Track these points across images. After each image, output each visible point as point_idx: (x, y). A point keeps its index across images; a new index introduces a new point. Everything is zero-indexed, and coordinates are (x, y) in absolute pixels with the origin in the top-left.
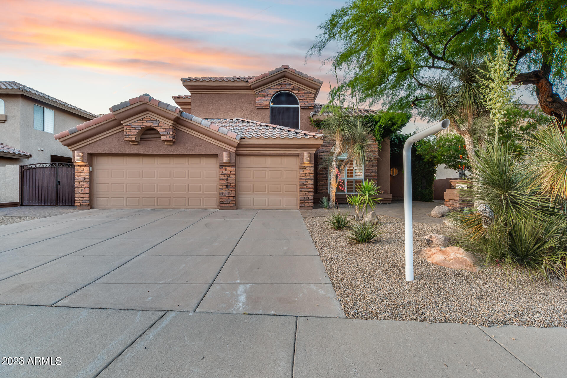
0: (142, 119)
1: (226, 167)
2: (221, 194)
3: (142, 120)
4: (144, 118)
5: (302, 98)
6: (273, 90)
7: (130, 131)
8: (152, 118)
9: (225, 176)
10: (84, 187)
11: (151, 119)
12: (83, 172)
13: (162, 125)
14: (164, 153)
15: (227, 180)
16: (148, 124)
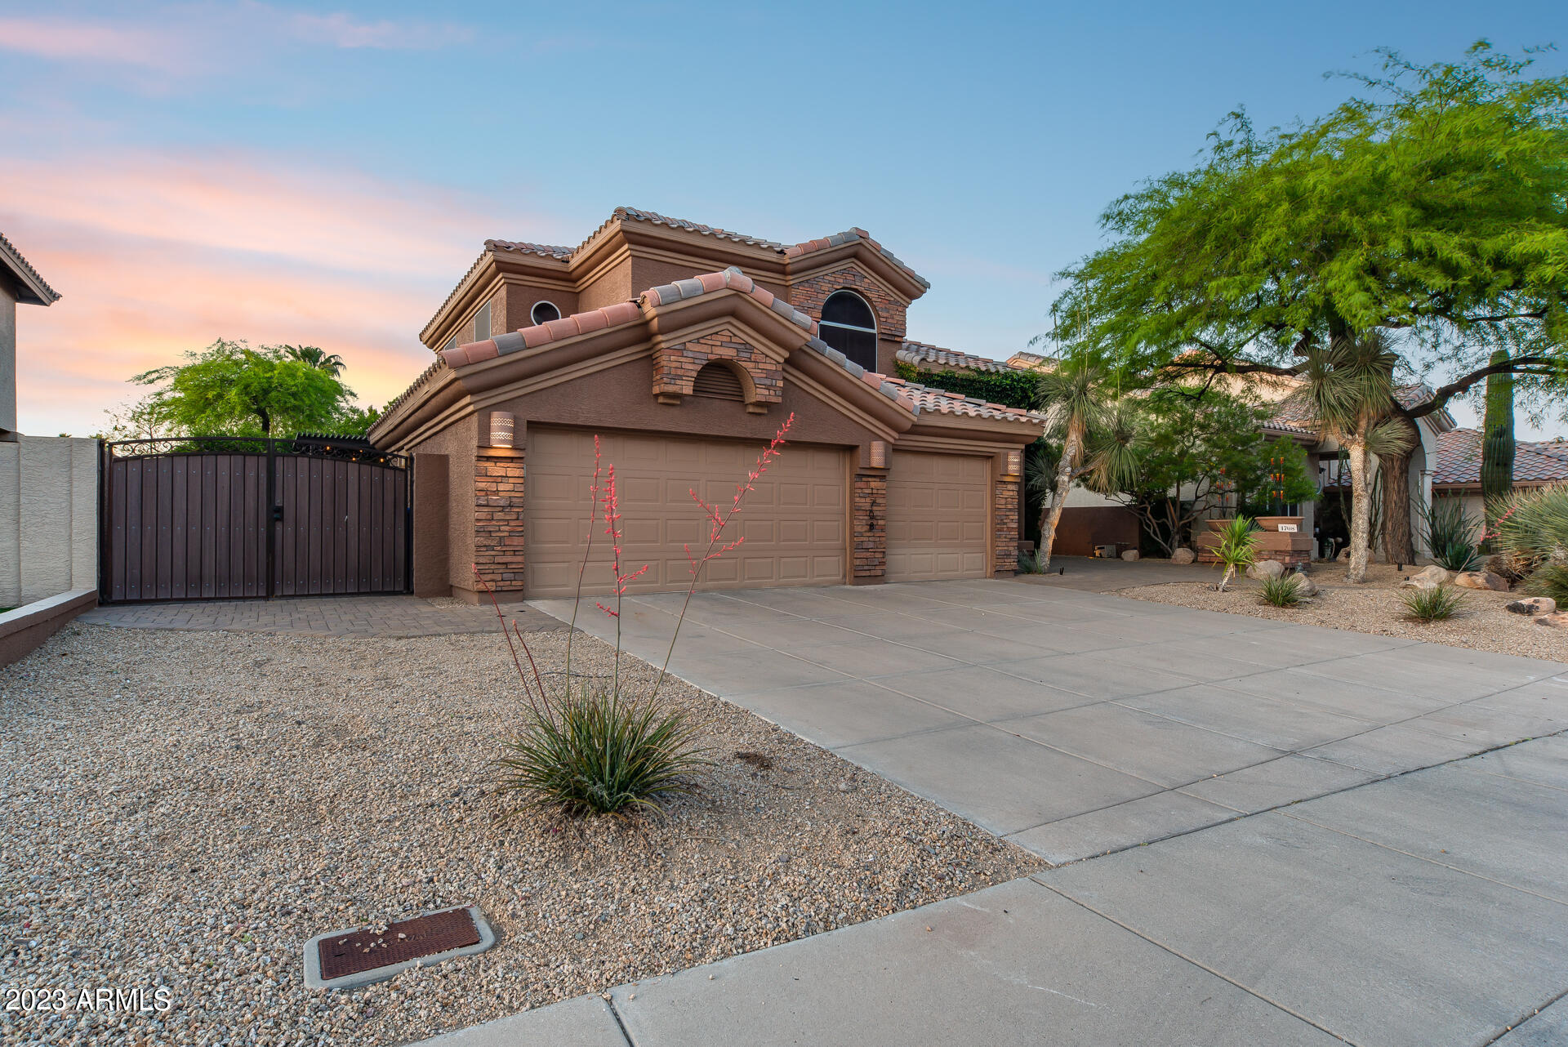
0: (712, 334)
1: (870, 479)
2: (858, 547)
3: (709, 337)
4: (717, 333)
5: (885, 315)
6: (829, 284)
7: (678, 365)
8: (735, 335)
9: (868, 500)
10: (507, 528)
11: (734, 339)
12: (504, 480)
13: (761, 358)
14: (743, 436)
15: (871, 511)
16: (727, 353)
